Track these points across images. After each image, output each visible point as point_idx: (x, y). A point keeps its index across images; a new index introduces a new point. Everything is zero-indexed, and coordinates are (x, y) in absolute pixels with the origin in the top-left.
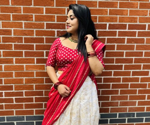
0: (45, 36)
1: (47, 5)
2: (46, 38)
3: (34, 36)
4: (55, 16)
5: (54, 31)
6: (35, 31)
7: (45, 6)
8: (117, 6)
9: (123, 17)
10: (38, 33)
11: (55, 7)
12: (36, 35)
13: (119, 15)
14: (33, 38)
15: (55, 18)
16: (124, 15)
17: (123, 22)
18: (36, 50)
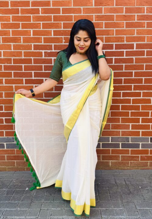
0: (33, 57)
1: (34, 28)
2: (34, 59)
3: (22, 57)
4: (41, 37)
5: (42, 52)
6: (23, 52)
7: (32, 28)
8: (103, 26)
9: (109, 37)
10: (26, 54)
11: (41, 29)
12: (24, 56)
13: (104, 35)
14: (22, 59)
15: (42, 39)
16: (110, 35)
17: (109, 42)
18: (24, 71)
